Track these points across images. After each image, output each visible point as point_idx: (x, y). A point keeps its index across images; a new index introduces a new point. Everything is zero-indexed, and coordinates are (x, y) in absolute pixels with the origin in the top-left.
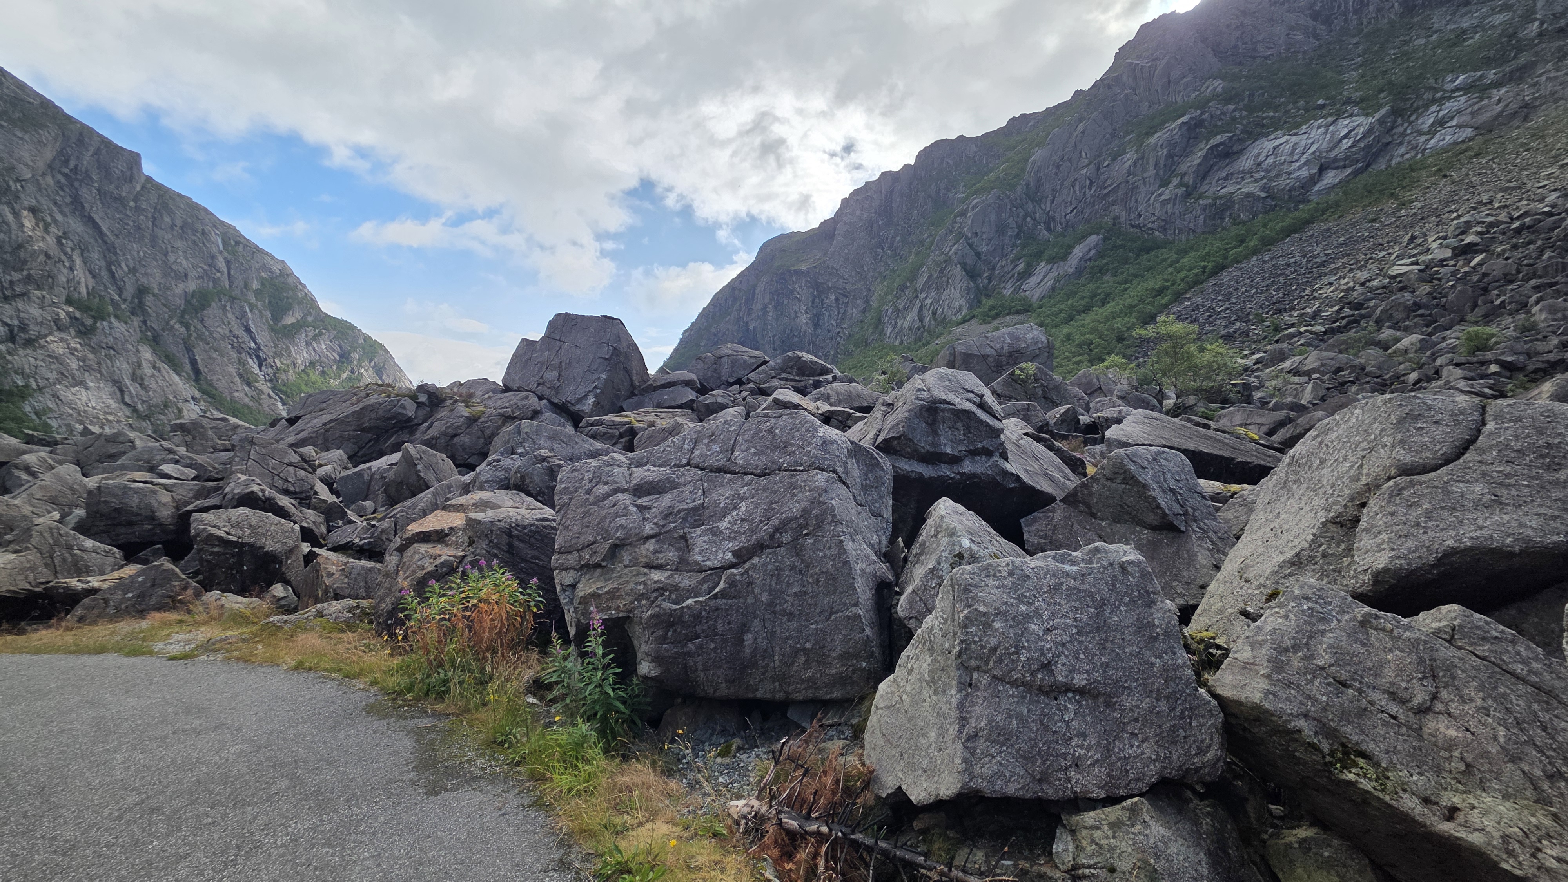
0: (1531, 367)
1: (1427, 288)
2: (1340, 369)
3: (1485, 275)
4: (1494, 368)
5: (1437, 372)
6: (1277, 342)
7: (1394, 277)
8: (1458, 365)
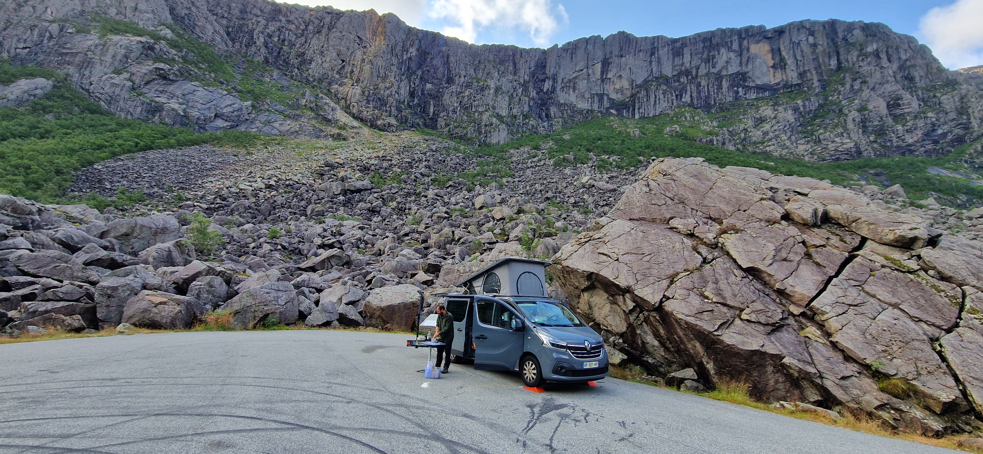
4: (279, 247)
5: (260, 245)
7: (242, 190)
8: (268, 243)
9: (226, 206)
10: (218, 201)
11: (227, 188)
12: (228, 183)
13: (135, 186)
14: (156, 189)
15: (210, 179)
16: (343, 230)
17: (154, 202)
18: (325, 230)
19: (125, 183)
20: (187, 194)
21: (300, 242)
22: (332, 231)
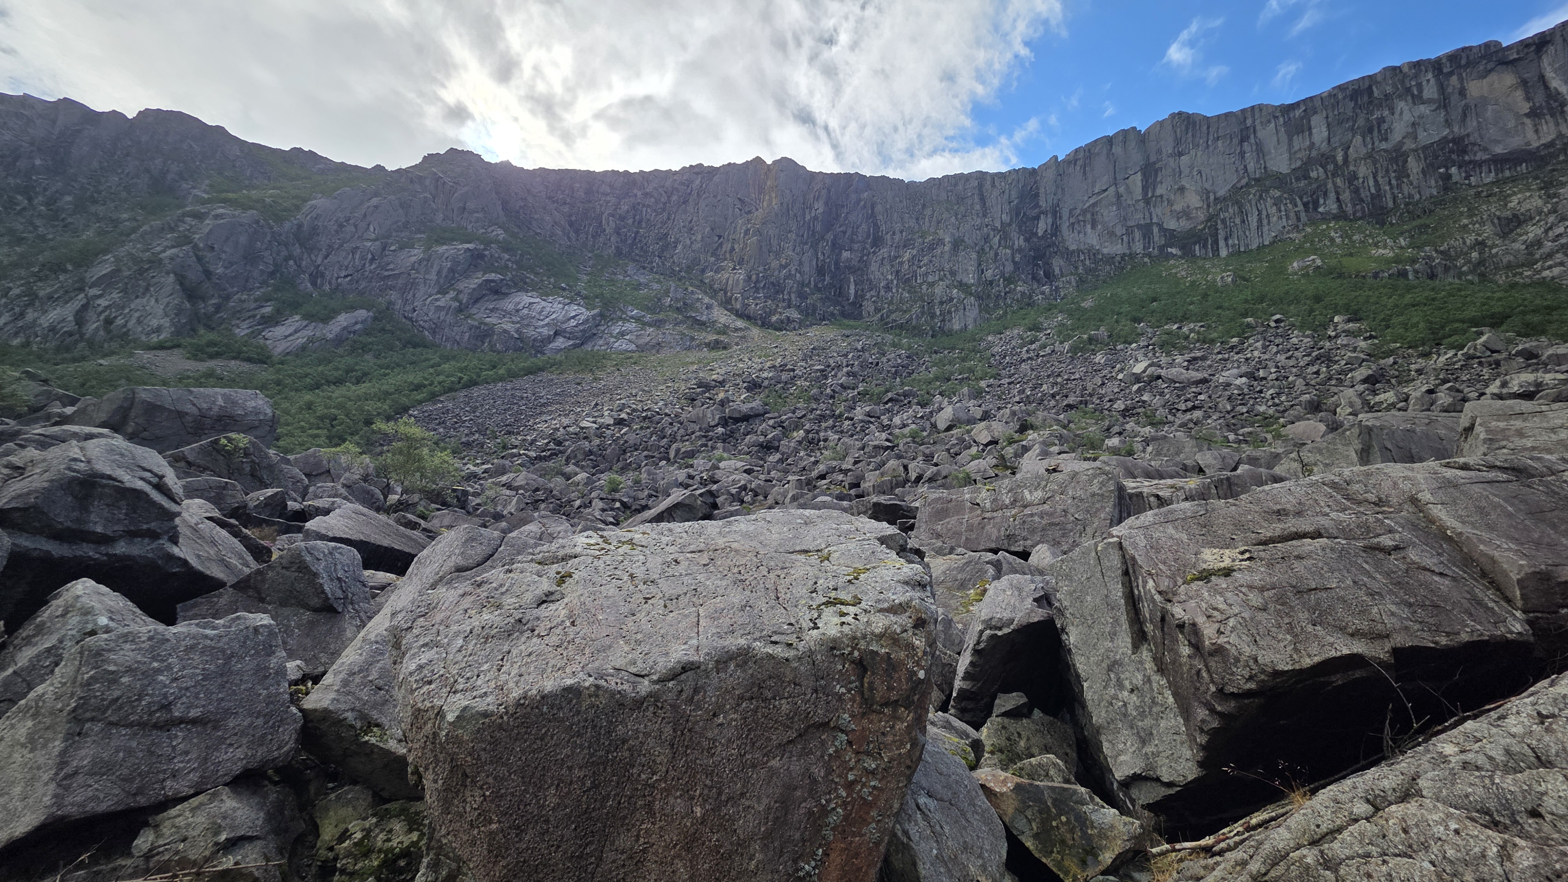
0: (633, 508)
1: (597, 441)
2: (537, 490)
3: (626, 442)
4: (618, 505)
5: (590, 503)
6: (503, 457)
7: (582, 428)
8: (602, 499)
9: (561, 452)
10: (552, 445)
11: (564, 428)
12: (566, 421)
13: (452, 432)
14: (477, 435)
15: (544, 418)
16: (718, 474)
17: (473, 452)
18: (690, 477)
19: (441, 430)
20: (514, 440)
21: (650, 496)
22: (702, 478)
